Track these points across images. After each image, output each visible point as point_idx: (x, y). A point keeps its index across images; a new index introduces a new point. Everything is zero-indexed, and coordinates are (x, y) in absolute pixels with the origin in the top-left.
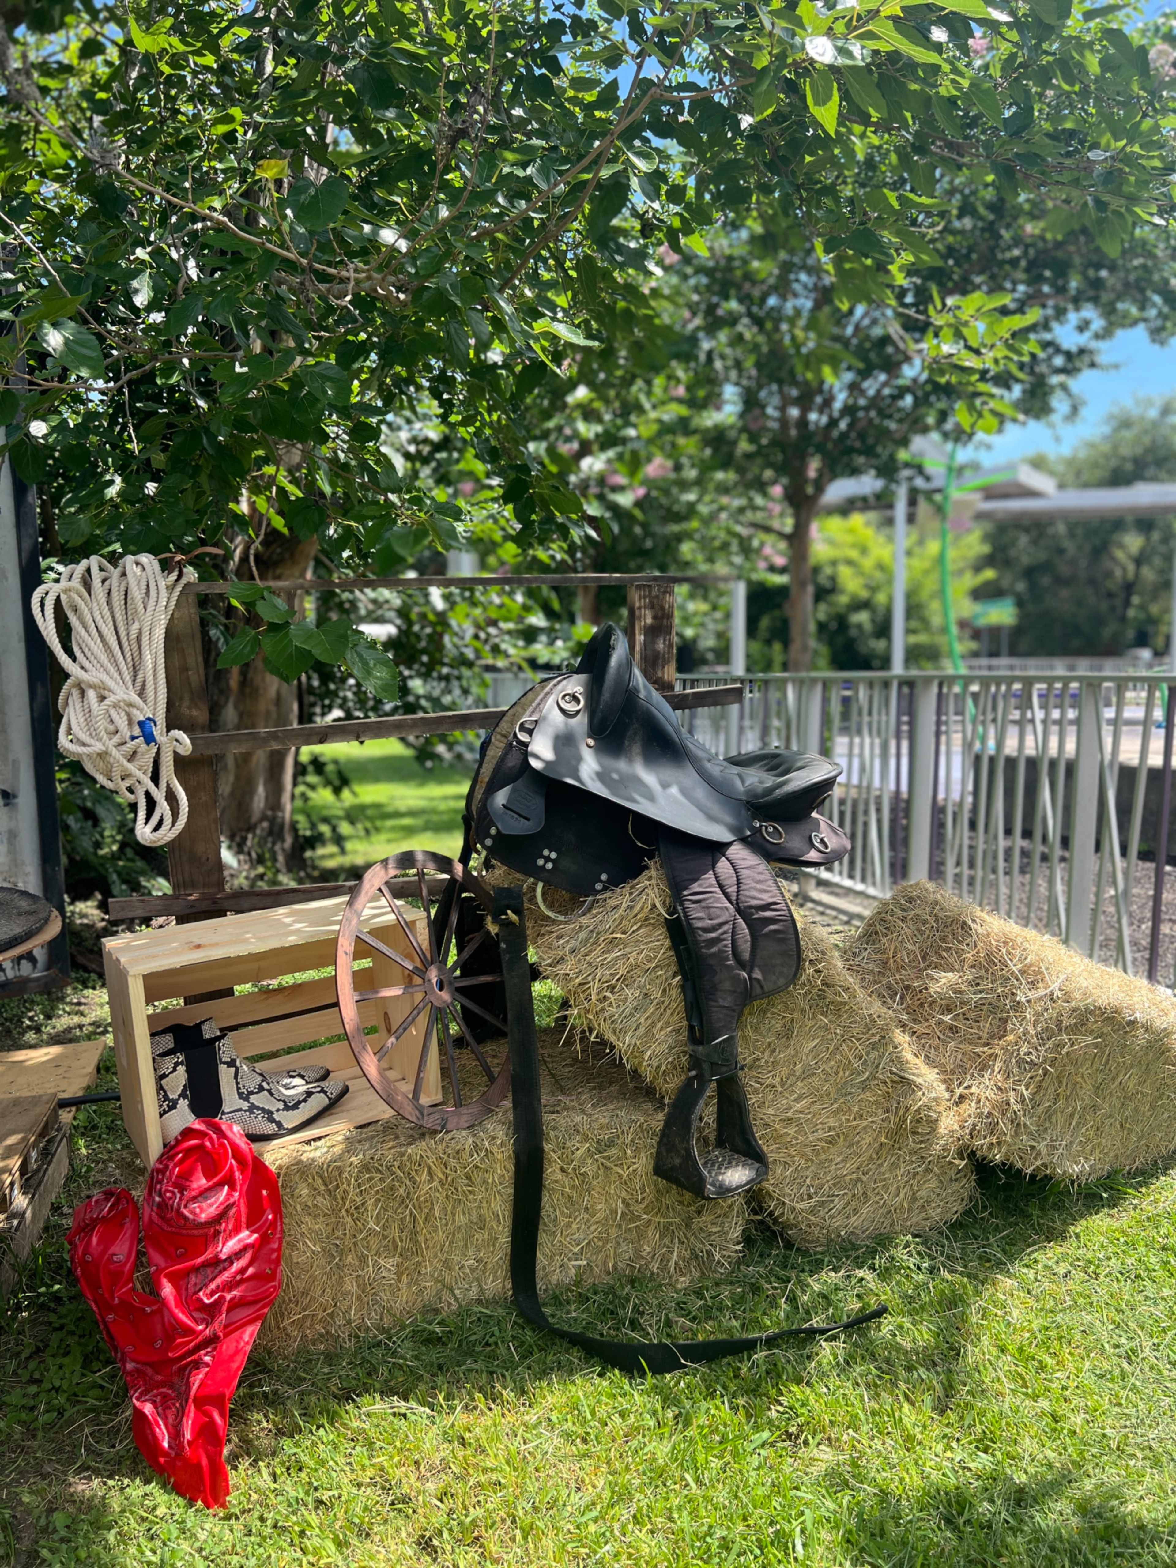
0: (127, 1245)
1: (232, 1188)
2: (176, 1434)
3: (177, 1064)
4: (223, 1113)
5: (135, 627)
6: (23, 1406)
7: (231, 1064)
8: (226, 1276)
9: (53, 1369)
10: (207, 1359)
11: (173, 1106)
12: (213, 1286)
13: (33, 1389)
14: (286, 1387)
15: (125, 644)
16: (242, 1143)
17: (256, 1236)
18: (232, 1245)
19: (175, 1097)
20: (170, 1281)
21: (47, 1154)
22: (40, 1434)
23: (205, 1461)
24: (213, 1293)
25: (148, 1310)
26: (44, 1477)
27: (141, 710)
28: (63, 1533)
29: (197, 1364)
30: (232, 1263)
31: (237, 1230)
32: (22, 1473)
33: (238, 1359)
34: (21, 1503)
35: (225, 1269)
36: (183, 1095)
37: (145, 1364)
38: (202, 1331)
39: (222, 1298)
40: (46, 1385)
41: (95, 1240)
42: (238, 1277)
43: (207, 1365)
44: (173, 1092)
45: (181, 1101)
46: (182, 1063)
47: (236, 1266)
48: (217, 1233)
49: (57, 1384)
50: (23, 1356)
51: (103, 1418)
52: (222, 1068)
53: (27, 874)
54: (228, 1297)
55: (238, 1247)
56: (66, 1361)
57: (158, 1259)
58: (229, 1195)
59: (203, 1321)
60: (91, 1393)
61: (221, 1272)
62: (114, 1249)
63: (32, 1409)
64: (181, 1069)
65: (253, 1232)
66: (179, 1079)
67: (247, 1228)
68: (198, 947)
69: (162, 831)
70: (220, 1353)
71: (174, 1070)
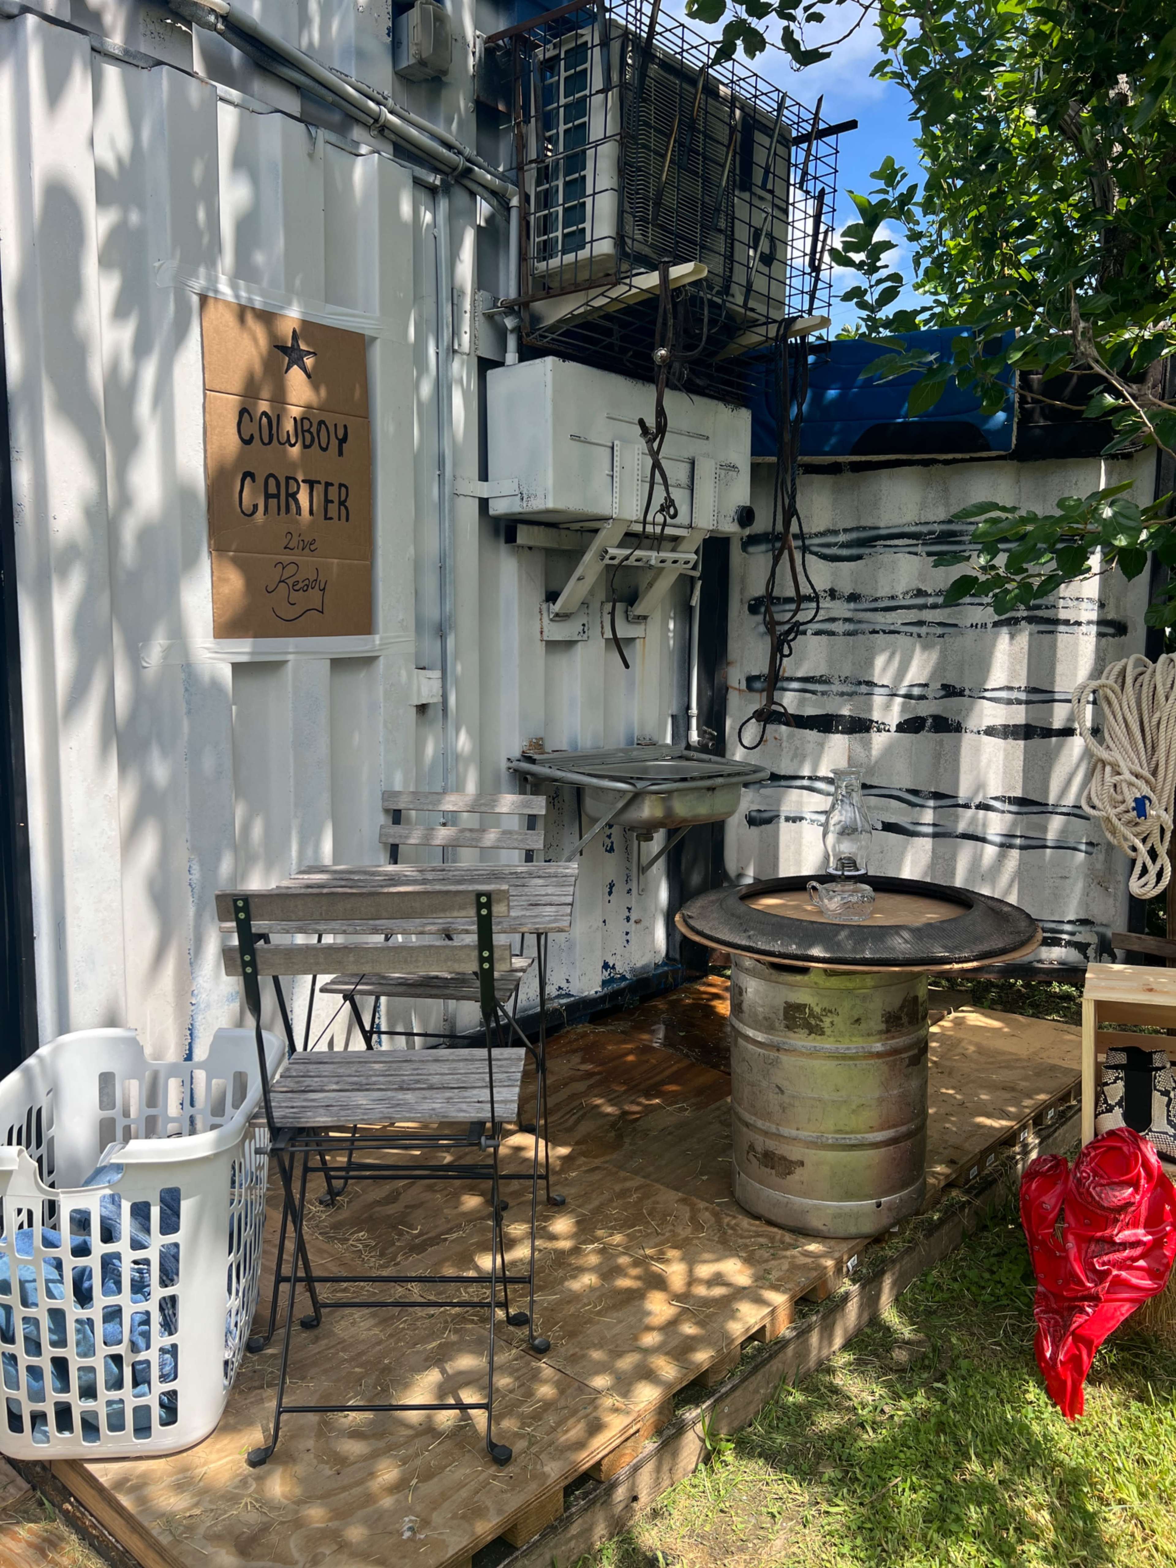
0: (1053, 1200)
1: (1136, 1191)
2: (1055, 1354)
3: (1117, 1078)
4: (1150, 1131)
5: (1157, 715)
6: (976, 1283)
7: (1166, 1093)
8: (1118, 1256)
9: (1005, 1269)
10: (1089, 1310)
11: (1110, 1109)
12: (1106, 1258)
13: (987, 1275)
14: (1162, 1372)
15: (1147, 729)
16: (1153, 1159)
17: (1150, 1237)
18: (1126, 1235)
19: (1113, 1103)
20: (1075, 1239)
21: (1063, 1117)
22: (980, 1307)
23: (1069, 1383)
24: (1104, 1264)
25: (1058, 1254)
26: (972, 1334)
27: (1139, 789)
28: (964, 1372)
29: (1082, 1311)
30: (1125, 1249)
31: (1135, 1225)
32: (960, 1324)
33: (1112, 1323)
34: (950, 1341)
35: (1118, 1251)
36: (1119, 1104)
37: (1052, 1293)
38: (1090, 1288)
39: (1108, 1272)
40: (996, 1277)
41: (1034, 1186)
42: (1129, 1263)
43: (1088, 1314)
44: (1112, 1099)
45: (1117, 1108)
46: (1121, 1079)
47: (1126, 1253)
48: (1116, 1221)
49: (1004, 1280)
50: (993, 1252)
51: (1024, 1319)
52: (1156, 1095)
53: (1118, 882)
54: (1115, 1272)
55: (1133, 1239)
56: (1015, 1268)
57: (1071, 1219)
58: (1132, 1194)
59: (1093, 1281)
60: (1022, 1298)
61: (1115, 1251)
62: (1045, 1199)
63: (984, 1288)
64: (1121, 1083)
65: (1149, 1233)
66: (1117, 1091)
67: (1145, 1228)
68: (1151, 990)
69: (1146, 889)
70: (1100, 1310)
71: (1115, 1082)
